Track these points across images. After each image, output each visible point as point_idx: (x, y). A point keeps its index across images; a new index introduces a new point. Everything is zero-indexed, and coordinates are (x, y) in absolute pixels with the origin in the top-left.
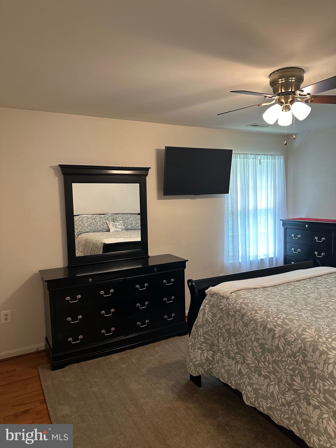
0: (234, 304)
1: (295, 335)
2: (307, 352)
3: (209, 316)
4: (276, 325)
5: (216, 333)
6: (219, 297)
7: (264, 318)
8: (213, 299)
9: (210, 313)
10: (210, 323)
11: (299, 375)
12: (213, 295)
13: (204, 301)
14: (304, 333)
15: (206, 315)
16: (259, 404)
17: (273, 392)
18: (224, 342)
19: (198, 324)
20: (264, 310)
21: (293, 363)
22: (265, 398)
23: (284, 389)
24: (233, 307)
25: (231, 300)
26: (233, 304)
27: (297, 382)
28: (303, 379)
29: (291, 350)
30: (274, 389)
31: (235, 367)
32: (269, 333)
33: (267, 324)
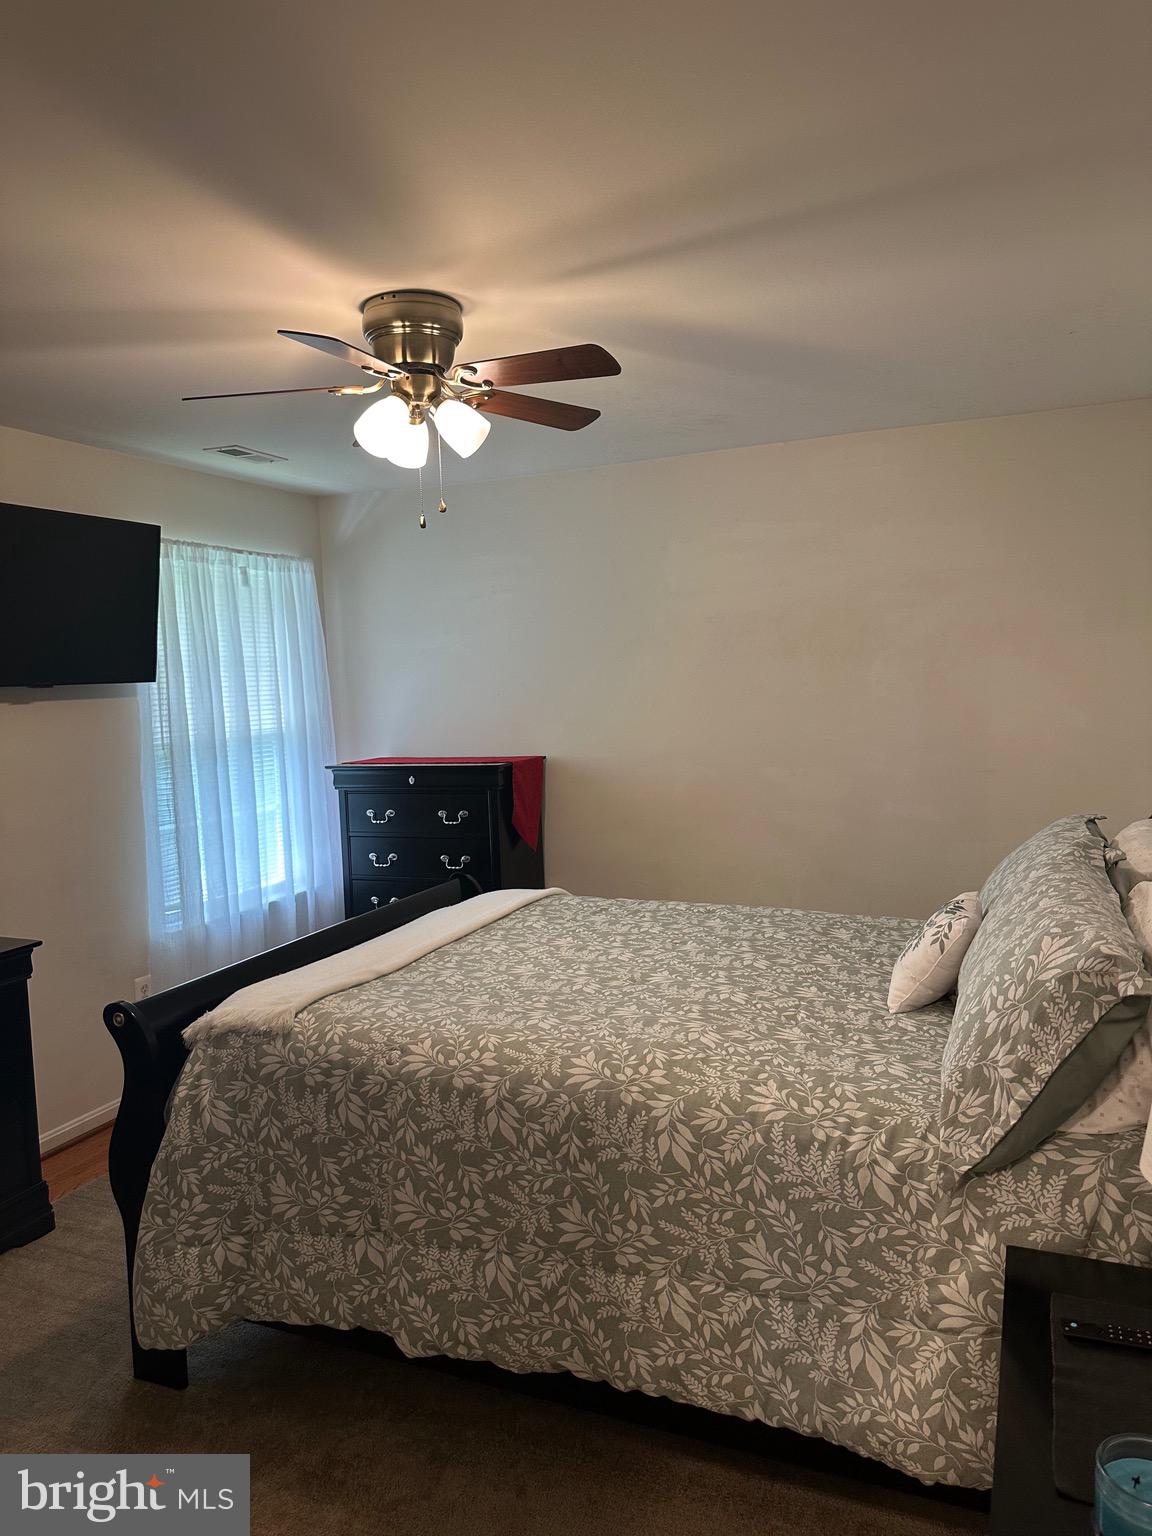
0: (317, 1046)
1: (546, 1083)
2: (592, 1121)
3: (217, 1116)
4: (480, 1073)
5: (253, 1166)
6: (252, 1040)
7: (439, 1063)
8: (224, 1052)
9: (221, 1104)
10: (228, 1139)
11: (575, 1200)
12: (221, 1038)
13: (188, 1067)
14: (571, 1071)
15: (207, 1115)
16: (454, 1337)
17: (495, 1281)
18: (290, 1187)
19: (177, 1155)
20: (427, 1038)
21: (551, 1168)
22: (473, 1309)
23: (531, 1257)
24: (317, 1057)
25: (300, 1037)
26: (315, 1049)
27: (572, 1219)
28: (588, 1203)
29: (543, 1132)
30: (500, 1270)
31: (345, 1256)
32: (462, 1104)
33: (452, 1077)
